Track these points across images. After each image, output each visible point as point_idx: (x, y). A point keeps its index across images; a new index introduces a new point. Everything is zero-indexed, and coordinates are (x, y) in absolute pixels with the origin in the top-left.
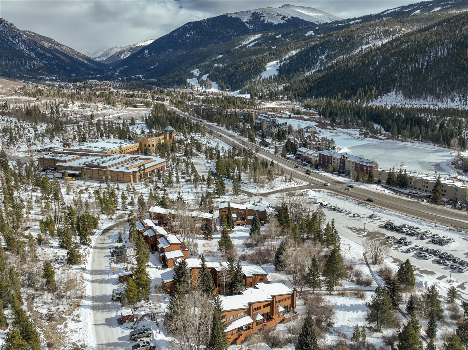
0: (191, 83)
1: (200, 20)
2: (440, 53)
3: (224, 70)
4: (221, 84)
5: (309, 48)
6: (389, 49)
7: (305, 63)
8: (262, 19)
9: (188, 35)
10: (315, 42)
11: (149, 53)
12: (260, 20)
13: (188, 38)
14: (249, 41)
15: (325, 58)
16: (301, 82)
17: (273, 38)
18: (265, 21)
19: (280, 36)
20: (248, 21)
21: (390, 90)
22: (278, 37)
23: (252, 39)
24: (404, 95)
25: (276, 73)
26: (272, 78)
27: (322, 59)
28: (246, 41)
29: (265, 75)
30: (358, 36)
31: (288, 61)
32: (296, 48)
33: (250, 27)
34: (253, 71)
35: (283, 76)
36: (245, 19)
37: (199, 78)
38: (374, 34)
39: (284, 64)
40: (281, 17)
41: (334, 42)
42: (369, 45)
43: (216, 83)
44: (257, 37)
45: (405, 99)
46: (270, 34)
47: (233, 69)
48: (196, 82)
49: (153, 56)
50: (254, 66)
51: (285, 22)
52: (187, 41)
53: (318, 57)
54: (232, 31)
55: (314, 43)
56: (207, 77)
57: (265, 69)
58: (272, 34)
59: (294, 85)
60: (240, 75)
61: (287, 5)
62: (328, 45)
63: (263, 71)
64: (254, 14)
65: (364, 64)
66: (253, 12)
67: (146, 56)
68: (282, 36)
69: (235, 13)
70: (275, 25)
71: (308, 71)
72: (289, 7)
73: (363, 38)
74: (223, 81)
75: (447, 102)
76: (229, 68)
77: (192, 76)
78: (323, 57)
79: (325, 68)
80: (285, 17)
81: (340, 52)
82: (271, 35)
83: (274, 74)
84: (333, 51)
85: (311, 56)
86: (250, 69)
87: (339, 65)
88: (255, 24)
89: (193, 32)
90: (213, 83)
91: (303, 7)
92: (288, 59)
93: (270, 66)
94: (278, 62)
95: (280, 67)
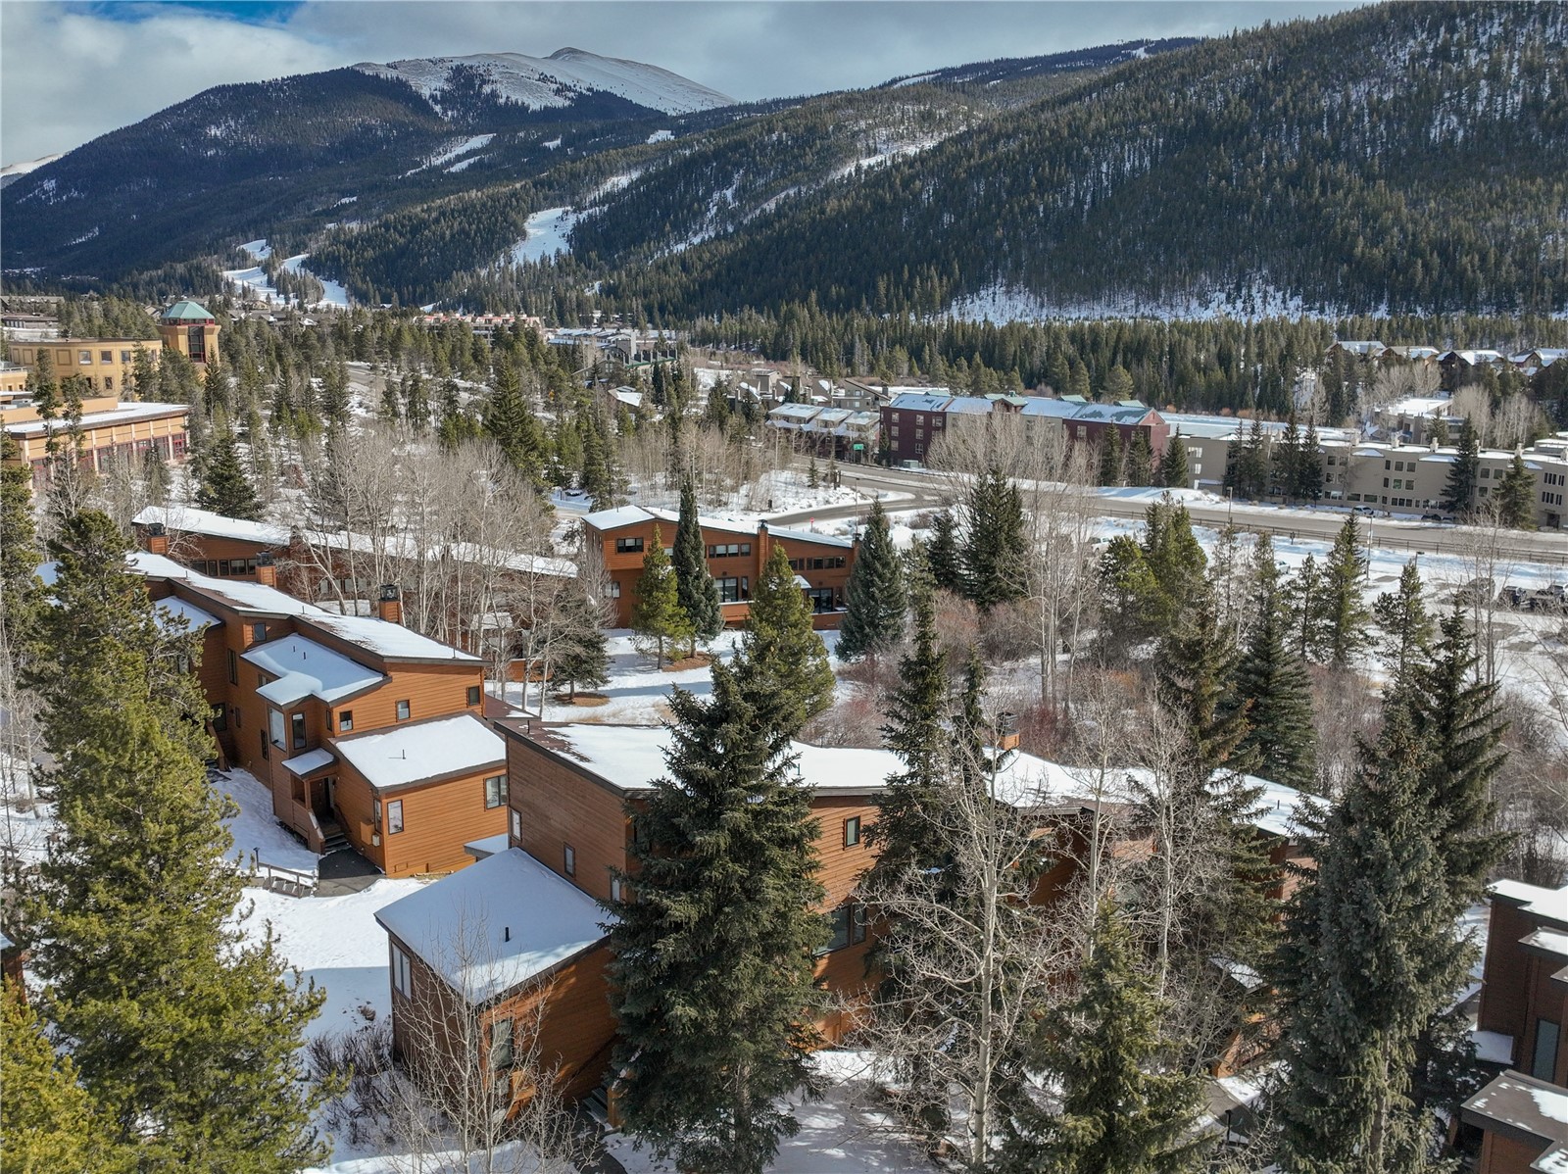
0: (239, 283)
1: (259, 81)
2: (1128, 166)
3: (367, 240)
4: (359, 284)
5: (674, 166)
6: (956, 159)
7: (665, 216)
8: (487, 89)
9: (214, 131)
10: (691, 147)
11: (61, 189)
12: (479, 94)
13: (215, 142)
14: (451, 155)
15: (735, 197)
16: (662, 267)
17: (536, 151)
18: (498, 97)
19: (558, 142)
20: (438, 93)
21: (983, 281)
22: (552, 145)
23: (460, 150)
24: (1035, 294)
25: (565, 248)
26: (552, 263)
27: (724, 202)
28: (439, 154)
29: (525, 253)
30: (839, 128)
31: (606, 208)
32: (629, 168)
33: (445, 113)
34: (479, 240)
35: (593, 255)
36: (428, 87)
37: (266, 267)
38: (887, 125)
39: (590, 216)
40: (554, 86)
41: (762, 147)
42: (879, 158)
43: (341, 285)
44: (478, 141)
45: (1042, 306)
46: (522, 134)
47: (401, 235)
48: (257, 281)
49: (77, 199)
50: (480, 222)
51: (567, 103)
52: (211, 152)
53: (709, 193)
54: (382, 126)
55: (688, 152)
56: (304, 264)
57: (523, 234)
58: (528, 134)
59: (640, 279)
60: (429, 254)
61: (572, 51)
62: (742, 155)
63: (515, 241)
64: (458, 71)
65: (880, 205)
66: (454, 64)
67: (49, 198)
68: (566, 144)
69: (388, 65)
70: (534, 112)
71: (680, 240)
72: (578, 59)
73: (855, 135)
74: (365, 274)
75: (1188, 308)
76: (387, 230)
77: (240, 261)
78: (729, 193)
79: (739, 226)
80: (569, 89)
81: (783, 176)
82: (525, 141)
83: (558, 251)
84: (758, 174)
85: (686, 192)
86: (468, 235)
87: (786, 216)
88: (462, 104)
89: (236, 123)
90: (326, 285)
91: (624, 62)
92: (602, 202)
93: (540, 226)
94: (567, 213)
95: (578, 228)
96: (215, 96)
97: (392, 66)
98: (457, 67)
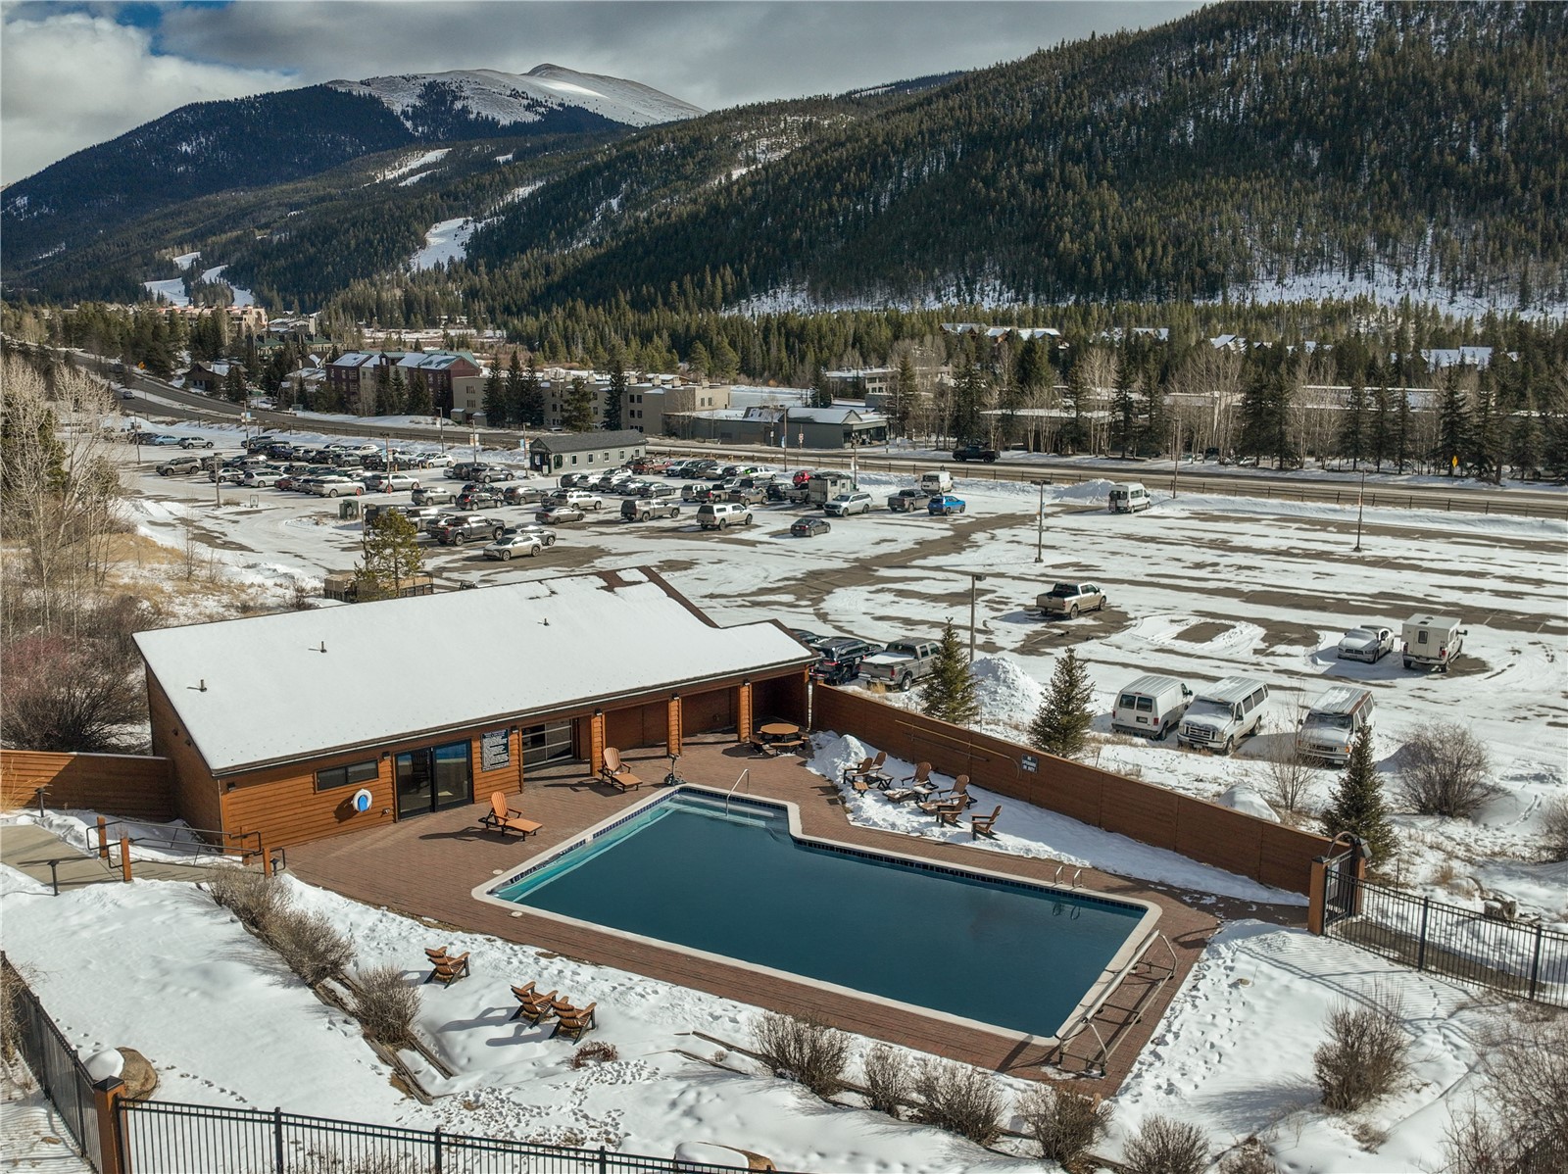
0: (155, 292)
2: (927, 171)
3: (282, 249)
4: (267, 292)
5: (574, 175)
8: (458, 105)
9: (185, 148)
11: (32, 205)
12: (451, 108)
13: (185, 158)
14: (405, 170)
15: (620, 205)
17: (485, 163)
18: (469, 112)
19: (511, 156)
20: (410, 110)
21: (776, 283)
22: (503, 159)
23: (415, 164)
24: (812, 291)
25: (460, 254)
26: (445, 269)
27: (609, 206)
28: (394, 168)
29: (423, 261)
30: (723, 139)
31: (504, 218)
32: (533, 179)
33: (415, 128)
34: (381, 250)
35: (482, 261)
36: (400, 103)
37: (189, 276)
39: (488, 225)
40: (525, 102)
41: (650, 157)
43: (251, 293)
44: (433, 156)
46: (477, 148)
47: (312, 245)
48: (176, 290)
49: (48, 215)
50: (385, 231)
51: (537, 118)
52: (181, 169)
53: (597, 202)
54: (351, 143)
56: (222, 274)
57: (423, 244)
58: (482, 150)
60: (333, 263)
61: (550, 67)
62: (629, 166)
63: (415, 251)
64: (431, 87)
66: (427, 81)
67: (20, 215)
68: (516, 157)
69: (362, 83)
70: (504, 127)
71: (565, 246)
72: (554, 74)
73: (737, 145)
74: (273, 282)
77: (167, 271)
78: (614, 203)
80: (540, 104)
81: (664, 186)
82: (480, 154)
83: (452, 258)
84: (642, 183)
85: (578, 201)
86: (371, 243)
88: (433, 120)
89: (207, 139)
90: (238, 293)
91: (602, 78)
92: (502, 212)
93: (441, 235)
94: (467, 222)
95: (475, 236)
96: (188, 113)
97: (365, 83)
98: (430, 83)
